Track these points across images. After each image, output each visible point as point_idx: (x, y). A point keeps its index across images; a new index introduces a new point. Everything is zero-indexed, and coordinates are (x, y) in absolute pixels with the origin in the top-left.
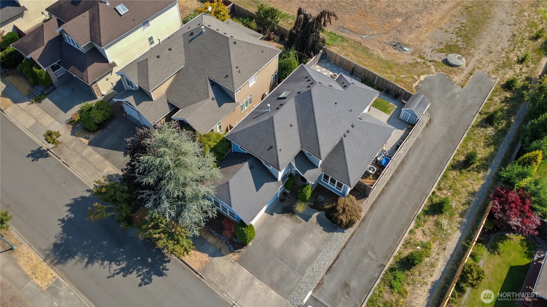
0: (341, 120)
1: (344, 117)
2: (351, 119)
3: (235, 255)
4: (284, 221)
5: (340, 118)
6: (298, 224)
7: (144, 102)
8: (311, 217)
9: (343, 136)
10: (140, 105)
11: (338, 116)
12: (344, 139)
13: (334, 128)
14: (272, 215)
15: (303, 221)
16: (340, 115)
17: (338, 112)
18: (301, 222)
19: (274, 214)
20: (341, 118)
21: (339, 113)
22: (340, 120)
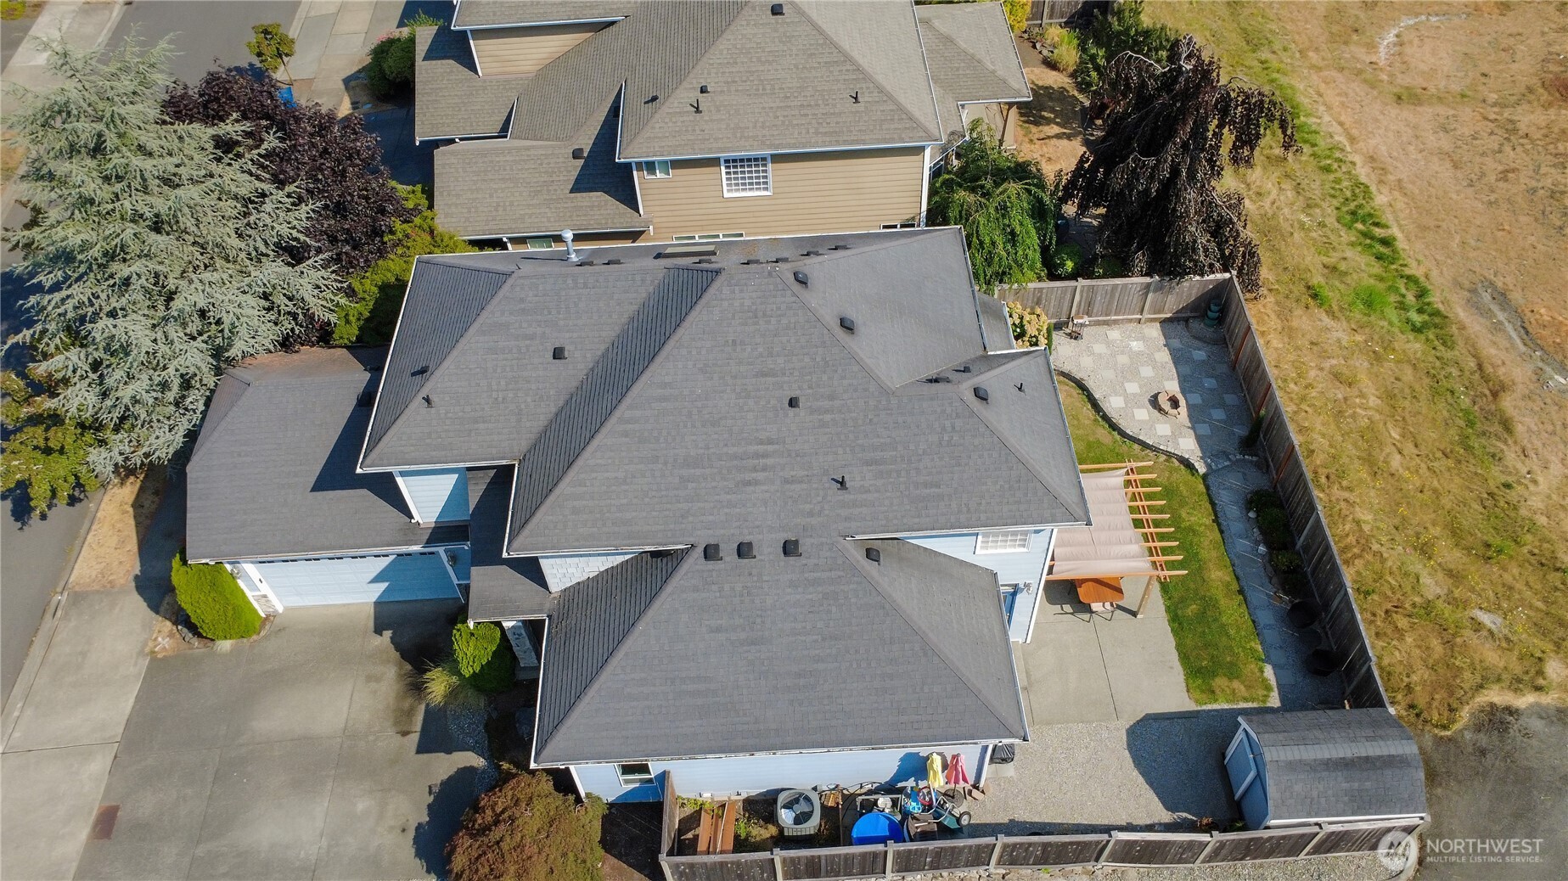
0: (757, 483)
1: (786, 481)
2: (811, 514)
3: (171, 635)
4: (378, 679)
5: (755, 469)
6: (391, 732)
7: (451, 62)
8: (449, 752)
9: (700, 550)
10: (434, 62)
11: (757, 456)
12: (695, 560)
13: (690, 485)
14: (378, 630)
15: (415, 738)
16: (770, 461)
17: (770, 442)
18: (405, 734)
19: (388, 634)
20: (760, 476)
21: (770, 448)
22: (748, 476)
